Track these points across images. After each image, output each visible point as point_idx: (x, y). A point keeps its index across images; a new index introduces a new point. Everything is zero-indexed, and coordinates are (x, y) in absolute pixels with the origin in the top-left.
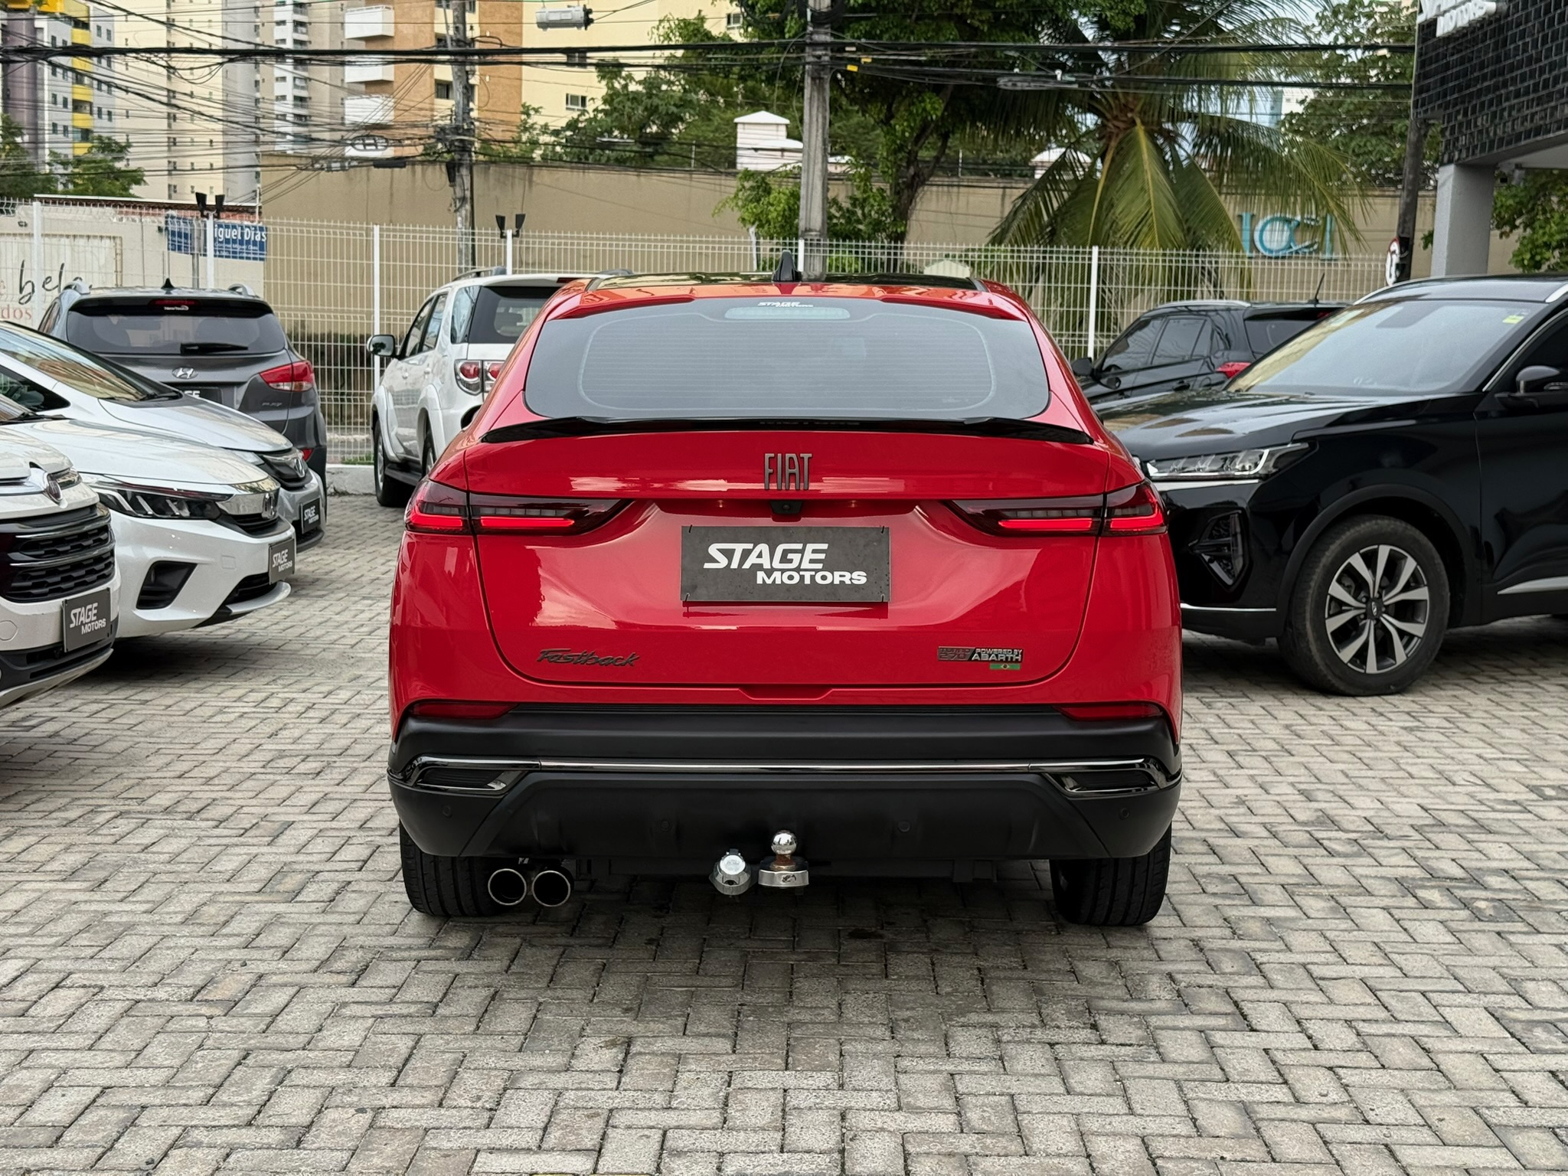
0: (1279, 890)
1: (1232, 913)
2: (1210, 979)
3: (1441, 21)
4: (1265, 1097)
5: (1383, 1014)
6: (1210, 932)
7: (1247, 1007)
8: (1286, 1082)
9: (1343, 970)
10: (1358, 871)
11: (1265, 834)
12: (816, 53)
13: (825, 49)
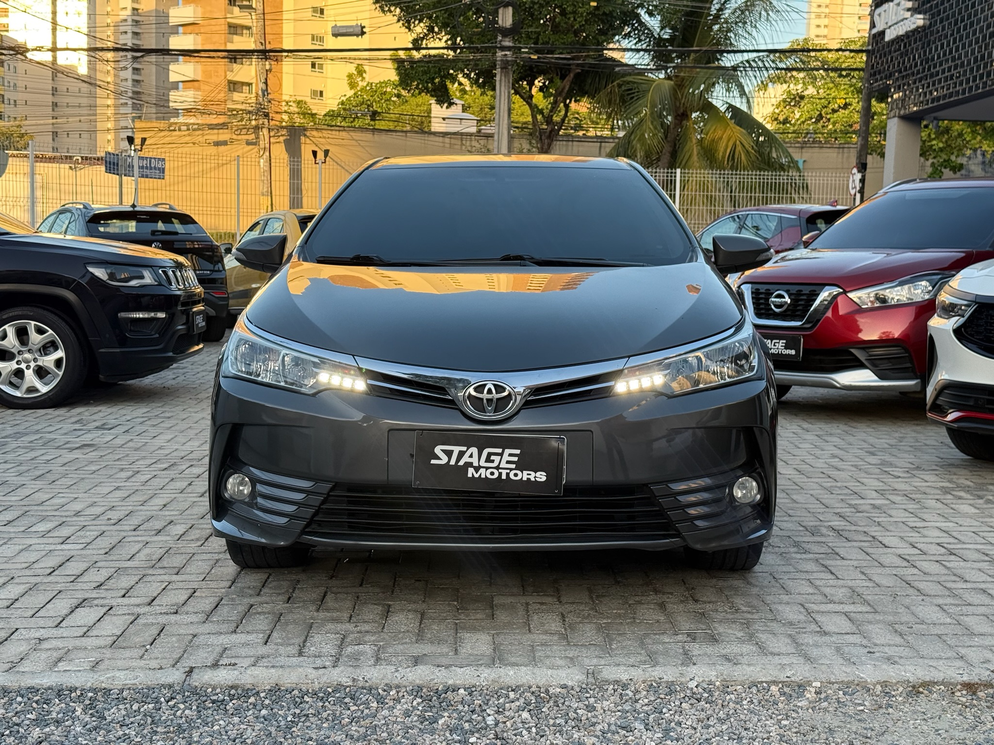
0: (874, 492)
1: (853, 502)
2: (853, 528)
3: (888, 32)
4: (906, 573)
5: (956, 541)
6: (844, 510)
7: (880, 539)
8: (915, 567)
9: (926, 524)
10: (916, 484)
11: (854, 469)
12: (503, 53)
13: (509, 50)
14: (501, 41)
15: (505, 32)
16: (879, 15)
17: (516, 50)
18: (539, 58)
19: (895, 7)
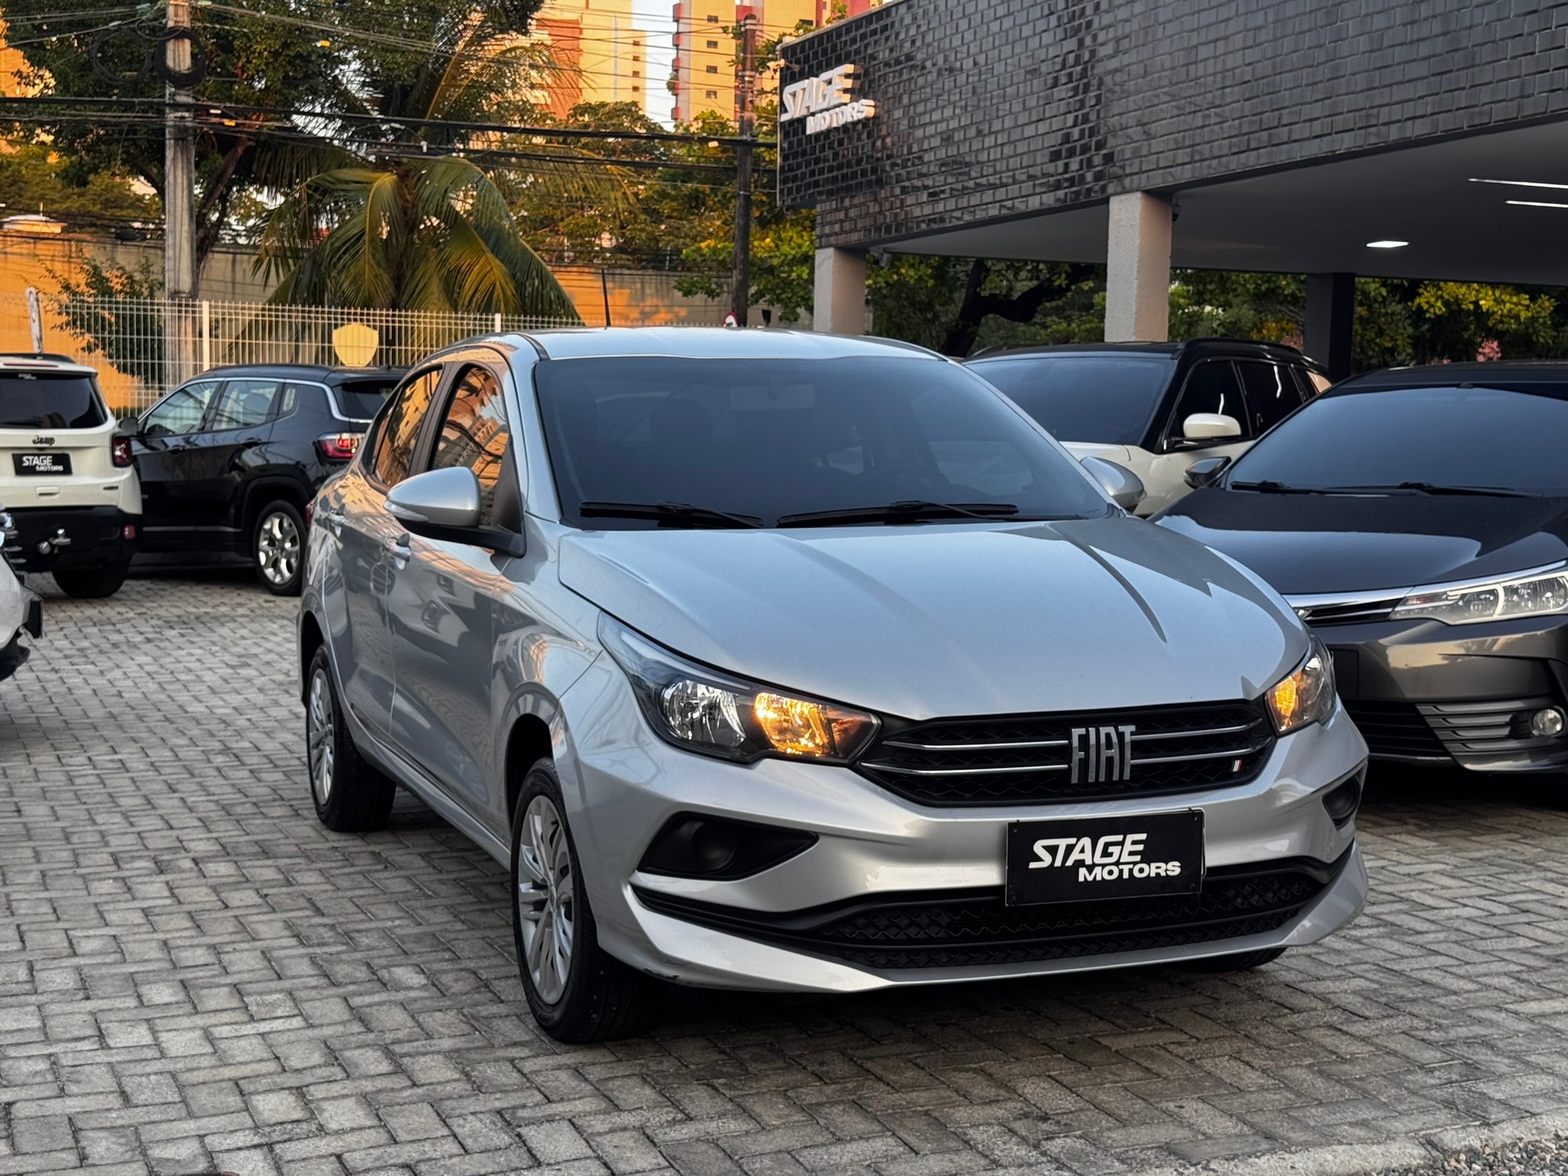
3: (810, 119)
12: (179, 114)
13: (188, 111)
14: (172, 95)
15: (181, 81)
16: (794, 95)
17: (200, 111)
18: (237, 125)
19: (823, 86)
